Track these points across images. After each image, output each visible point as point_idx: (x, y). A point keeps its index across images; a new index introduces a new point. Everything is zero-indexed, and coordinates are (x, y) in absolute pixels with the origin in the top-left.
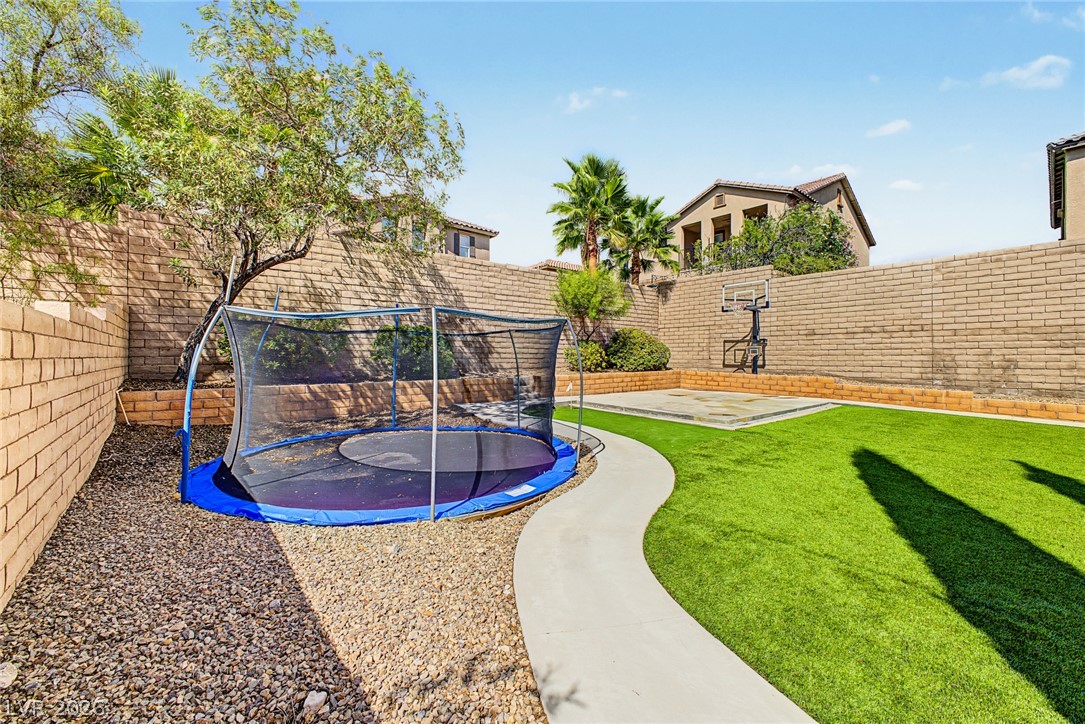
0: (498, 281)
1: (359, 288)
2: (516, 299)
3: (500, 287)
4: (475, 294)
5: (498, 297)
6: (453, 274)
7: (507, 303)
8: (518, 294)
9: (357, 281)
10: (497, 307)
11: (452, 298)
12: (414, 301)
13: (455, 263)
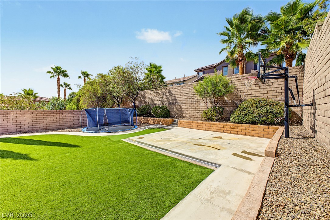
0: (185, 90)
1: (157, 99)
2: (191, 94)
3: (186, 91)
4: (179, 95)
5: (185, 95)
6: (174, 91)
7: (188, 96)
8: (192, 92)
9: (157, 97)
10: (185, 98)
11: (173, 97)
12: (166, 100)
13: (174, 88)
